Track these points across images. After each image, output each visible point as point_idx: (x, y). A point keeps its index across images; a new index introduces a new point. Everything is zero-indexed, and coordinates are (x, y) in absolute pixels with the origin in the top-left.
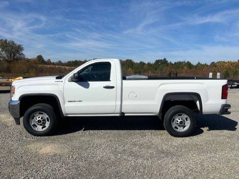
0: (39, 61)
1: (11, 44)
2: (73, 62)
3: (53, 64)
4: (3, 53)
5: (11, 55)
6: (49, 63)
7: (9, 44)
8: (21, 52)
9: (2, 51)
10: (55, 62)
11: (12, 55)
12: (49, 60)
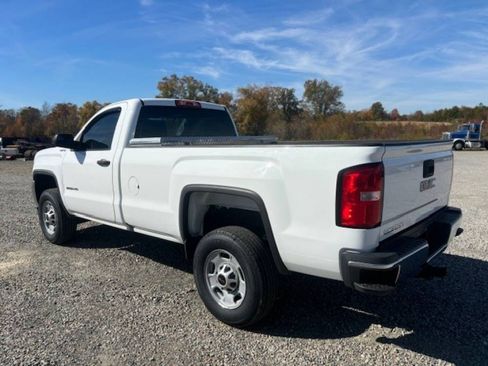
0: (374, 113)
1: (323, 87)
2: (447, 111)
3: (404, 118)
4: (310, 104)
5: (321, 107)
6: (395, 116)
7: (319, 87)
8: (338, 100)
9: (308, 102)
10: (408, 114)
11: (324, 107)
12: (396, 110)
